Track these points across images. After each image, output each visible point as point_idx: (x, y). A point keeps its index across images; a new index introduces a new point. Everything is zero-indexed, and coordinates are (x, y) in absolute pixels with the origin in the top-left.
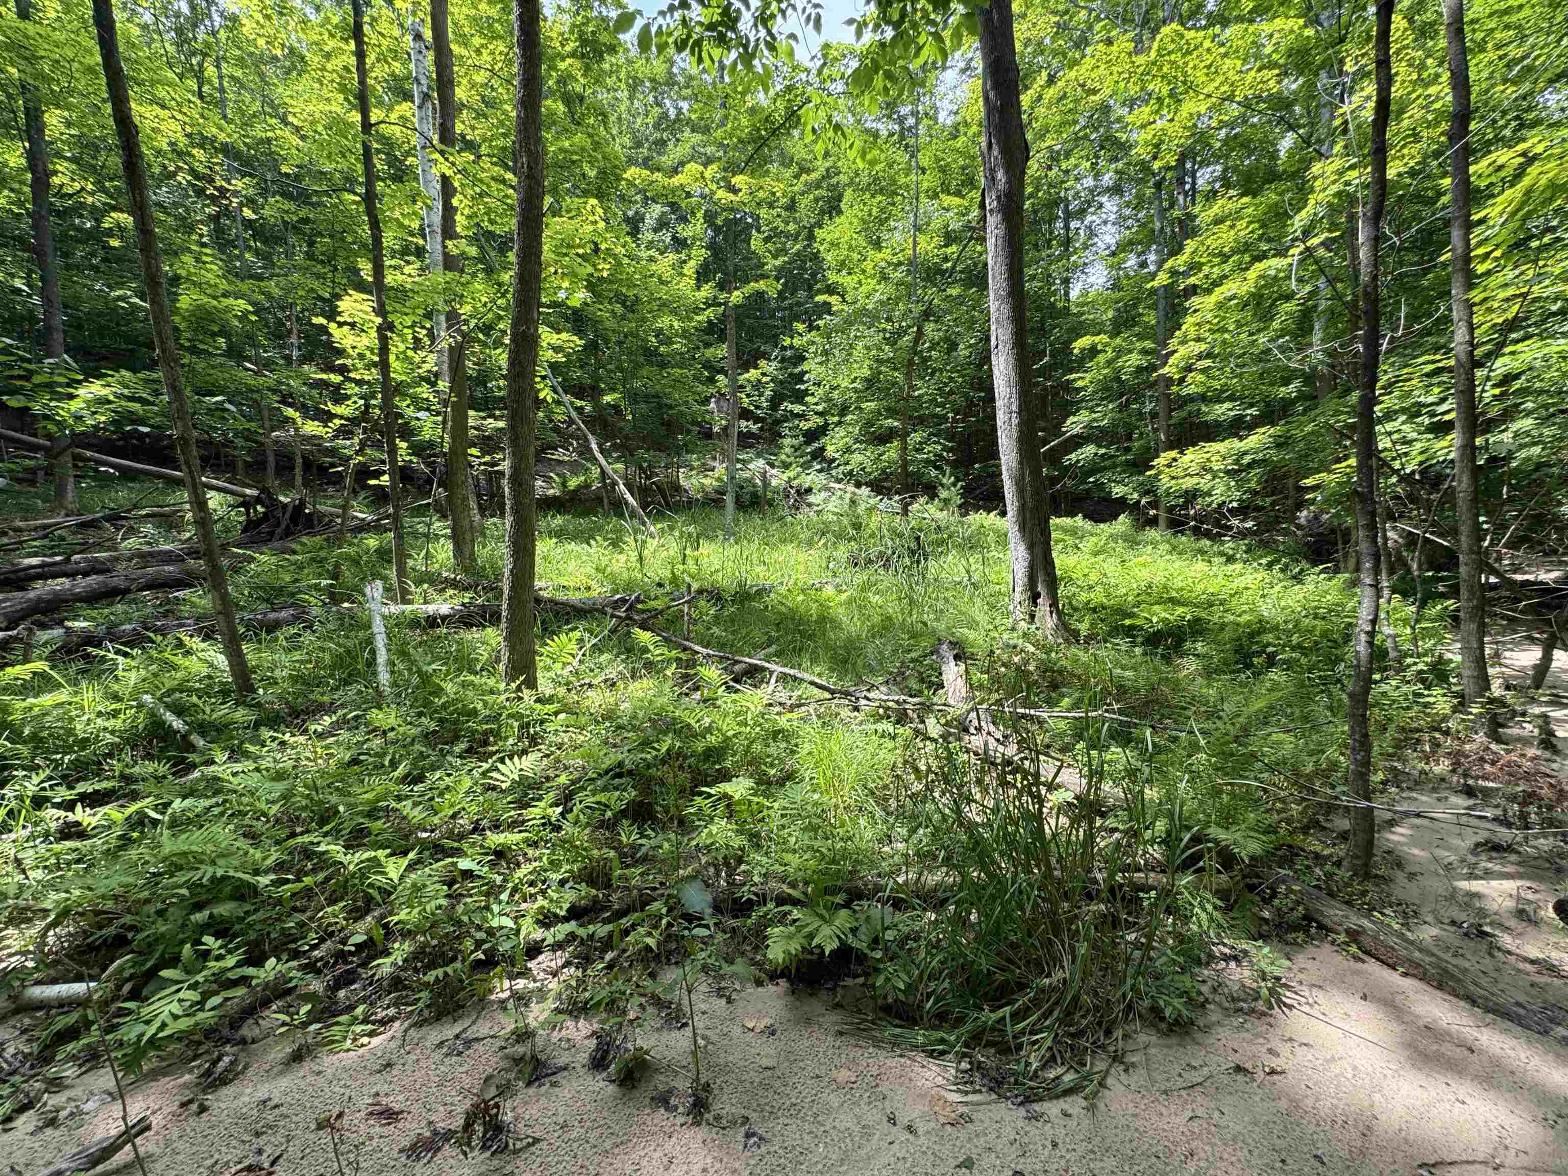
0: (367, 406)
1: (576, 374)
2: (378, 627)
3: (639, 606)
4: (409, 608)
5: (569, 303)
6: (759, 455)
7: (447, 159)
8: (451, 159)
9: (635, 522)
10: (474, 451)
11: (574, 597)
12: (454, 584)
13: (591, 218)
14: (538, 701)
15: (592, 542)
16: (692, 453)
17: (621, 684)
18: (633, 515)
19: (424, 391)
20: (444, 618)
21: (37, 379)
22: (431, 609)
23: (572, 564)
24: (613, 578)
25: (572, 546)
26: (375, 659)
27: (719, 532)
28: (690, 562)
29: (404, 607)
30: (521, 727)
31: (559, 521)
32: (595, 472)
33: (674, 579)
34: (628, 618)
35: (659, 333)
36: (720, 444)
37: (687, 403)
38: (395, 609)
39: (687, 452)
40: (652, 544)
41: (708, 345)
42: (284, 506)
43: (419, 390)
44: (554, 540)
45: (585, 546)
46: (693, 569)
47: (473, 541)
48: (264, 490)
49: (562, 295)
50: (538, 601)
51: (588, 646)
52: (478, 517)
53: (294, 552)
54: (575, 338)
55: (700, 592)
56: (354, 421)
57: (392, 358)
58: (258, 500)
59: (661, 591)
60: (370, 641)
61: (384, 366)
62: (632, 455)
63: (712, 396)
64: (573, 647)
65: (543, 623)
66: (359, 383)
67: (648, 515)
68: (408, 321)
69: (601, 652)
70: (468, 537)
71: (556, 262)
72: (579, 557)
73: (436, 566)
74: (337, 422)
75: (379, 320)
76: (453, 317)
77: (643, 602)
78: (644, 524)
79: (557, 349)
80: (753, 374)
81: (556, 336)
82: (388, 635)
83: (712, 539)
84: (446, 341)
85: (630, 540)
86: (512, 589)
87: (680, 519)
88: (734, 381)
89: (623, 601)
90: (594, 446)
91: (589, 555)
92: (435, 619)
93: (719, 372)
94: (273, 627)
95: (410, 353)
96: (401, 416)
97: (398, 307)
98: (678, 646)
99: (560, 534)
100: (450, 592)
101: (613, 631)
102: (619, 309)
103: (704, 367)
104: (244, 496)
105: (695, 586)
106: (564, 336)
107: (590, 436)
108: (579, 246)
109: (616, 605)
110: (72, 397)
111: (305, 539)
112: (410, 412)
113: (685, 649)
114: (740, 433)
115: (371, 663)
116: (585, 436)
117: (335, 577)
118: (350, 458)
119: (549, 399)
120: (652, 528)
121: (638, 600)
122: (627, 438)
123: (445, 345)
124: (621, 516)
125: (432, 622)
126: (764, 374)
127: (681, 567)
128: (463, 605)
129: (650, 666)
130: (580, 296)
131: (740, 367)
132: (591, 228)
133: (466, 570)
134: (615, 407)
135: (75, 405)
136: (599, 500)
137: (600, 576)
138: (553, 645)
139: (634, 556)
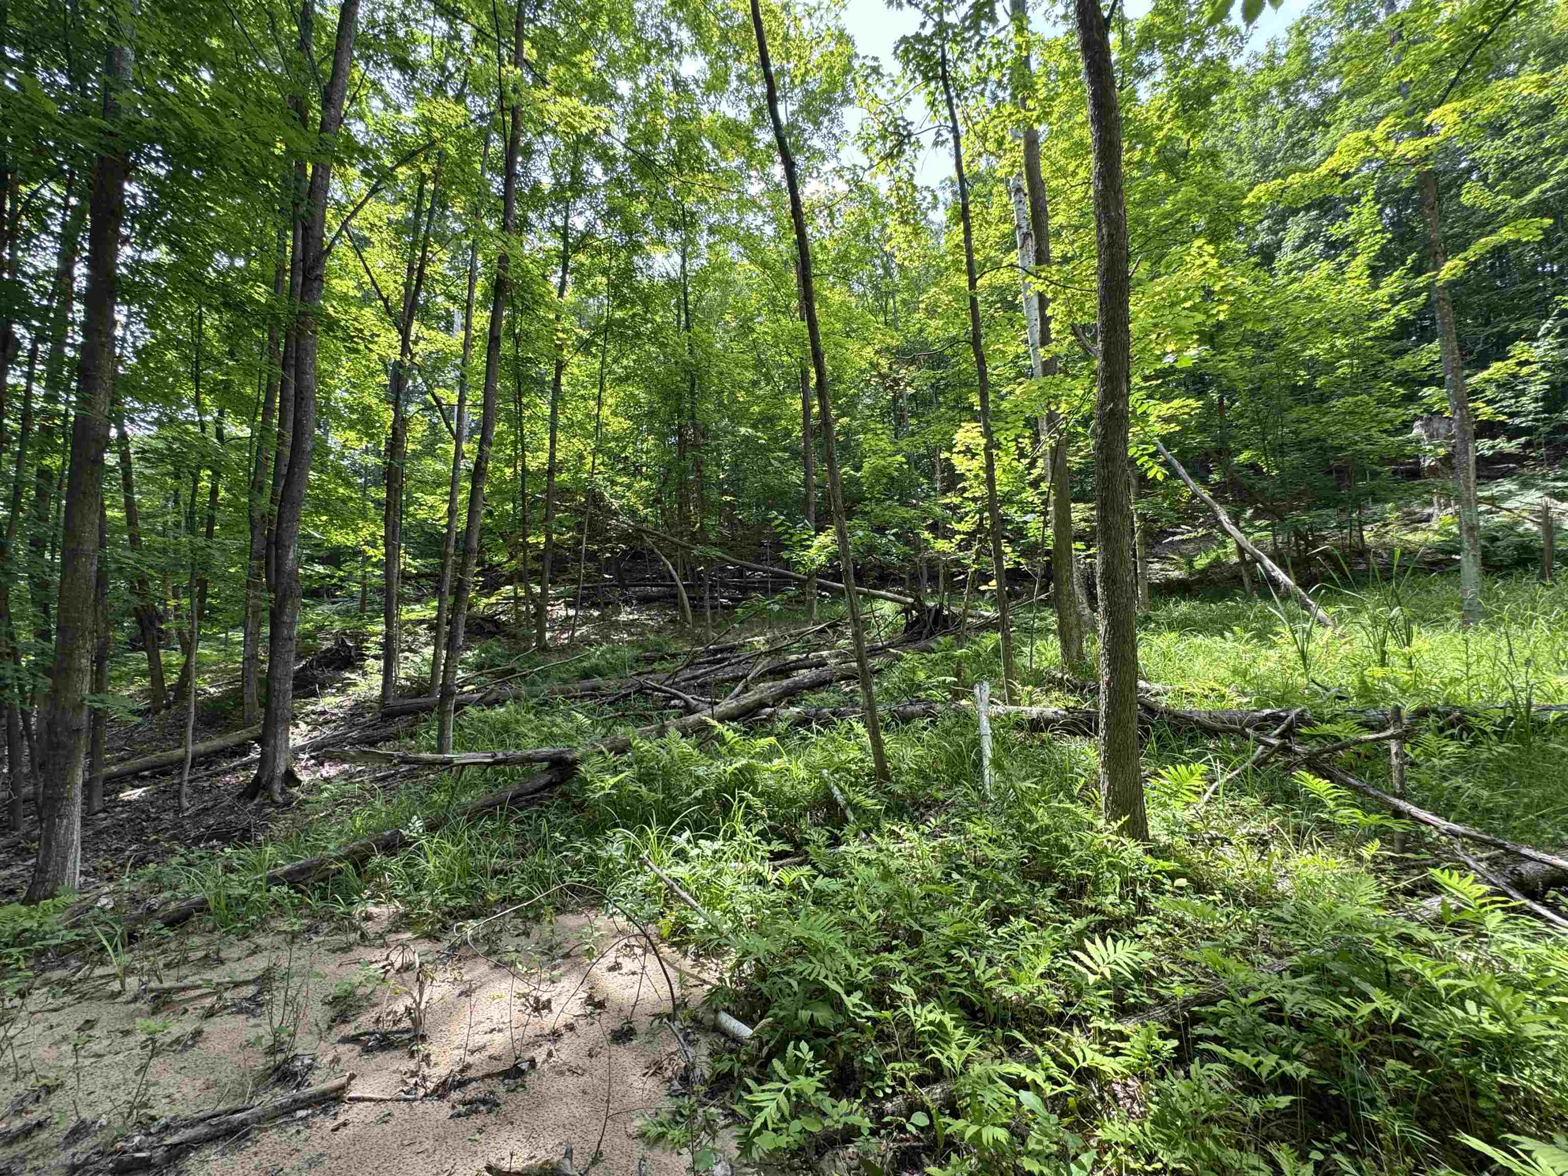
0: (981, 519)
1: (1195, 440)
2: (985, 727)
3: (1304, 730)
4: (1013, 709)
5: (1178, 366)
6: (1526, 485)
7: (1039, 277)
8: (1043, 274)
9: (1292, 606)
10: (1079, 545)
11: (1201, 708)
12: (1060, 684)
13: (1198, 262)
14: (1149, 852)
15: (1227, 634)
16: (1386, 501)
17: (1276, 849)
18: (1286, 596)
19: (1029, 495)
20: (1049, 722)
21: (795, 539)
22: (1035, 711)
23: (1200, 662)
24: (1258, 683)
25: (1199, 640)
26: (981, 760)
27: (1452, 613)
28: (1397, 662)
29: (1010, 708)
30: (1124, 883)
31: (1184, 607)
32: (1232, 547)
33: (1365, 690)
34: (1285, 750)
35: (1311, 364)
36: (1438, 482)
37: (1368, 438)
38: (1001, 709)
39: (1376, 501)
40: (1322, 636)
41: (1399, 354)
42: (930, 611)
43: (1024, 495)
44: (1174, 635)
45: (1218, 638)
46: (1404, 676)
47: (1080, 639)
48: (917, 599)
49: (1169, 360)
50: (1150, 710)
51: (1222, 781)
52: (1088, 611)
53: (932, 651)
54: (1191, 401)
55: (1422, 713)
56: (972, 535)
57: (998, 473)
58: (913, 606)
59: (1341, 706)
60: (976, 743)
61: (990, 481)
62: (1282, 520)
63: (1416, 418)
64: (1196, 781)
65: (1158, 738)
66: (975, 500)
67: (1314, 596)
68: (1012, 435)
69: (1243, 793)
70: (1075, 634)
71: (1155, 325)
72: (1210, 653)
73: (1045, 664)
74: (958, 537)
75: (985, 441)
76: (1052, 418)
77: (1309, 724)
78: (1306, 606)
79: (1167, 420)
80: (1497, 369)
81: (1166, 406)
82: (994, 737)
83: (1438, 624)
84: (1047, 442)
85: (1285, 630)
86: (1110, 705)
87: (1371, 599)
88: (1458, 387)
89: (1277, 719)
90: (1224, 518)
91: (1224, 651)
92: (1039, 722)
93: (1424, 384)
94: (907, 719)
95: (1015, 463)
96: (1010, 522)
97: (1001, 424)
98: (1381, 806)
99: (1184, 626)
100: (1055, 694)
101: (1261, 762)
102: (1249, 352)
103: (1396, 383)
104: (906, 603)
105: (1410, 706)
106: (1176, 403)
107: (1218, 507)
108: (1185, 300)
109: (1262, 725)
110: (810, 547)
111: (940, 639)
112: (1018, 518)
113: (1398, 814)
114: (1480, 460)
115: (978, 765)
116: (1210, 508)
117: (957, 675)
118: (969, 566)
119: (1160, 477)
120: (1321, 613)
121: (1300, 717)
122: (1273, 498)
123: (1045, 447)
124: (1267, 597)
125: (1036, 725)
126: (1522, 364)
127: (1379, 672)
128: (1067, 709)
129: (1328, 829)
130: (1193, 353)
131: (1468, 365)
132: (1198, 272)
133: (1073, 668)
134: (1253, 466)
135: (812, 551)
136: (1236, 579)
137: (1238, 680)
138: (1171, 775)
139: (1291, 653)
